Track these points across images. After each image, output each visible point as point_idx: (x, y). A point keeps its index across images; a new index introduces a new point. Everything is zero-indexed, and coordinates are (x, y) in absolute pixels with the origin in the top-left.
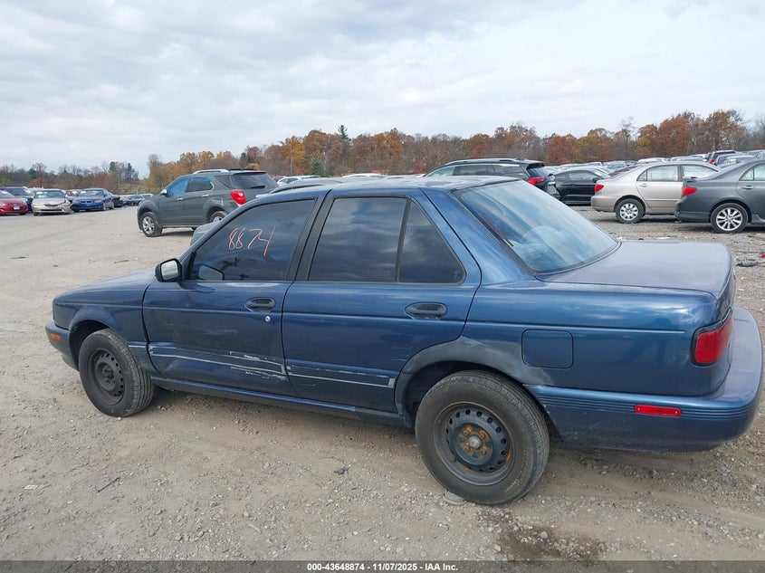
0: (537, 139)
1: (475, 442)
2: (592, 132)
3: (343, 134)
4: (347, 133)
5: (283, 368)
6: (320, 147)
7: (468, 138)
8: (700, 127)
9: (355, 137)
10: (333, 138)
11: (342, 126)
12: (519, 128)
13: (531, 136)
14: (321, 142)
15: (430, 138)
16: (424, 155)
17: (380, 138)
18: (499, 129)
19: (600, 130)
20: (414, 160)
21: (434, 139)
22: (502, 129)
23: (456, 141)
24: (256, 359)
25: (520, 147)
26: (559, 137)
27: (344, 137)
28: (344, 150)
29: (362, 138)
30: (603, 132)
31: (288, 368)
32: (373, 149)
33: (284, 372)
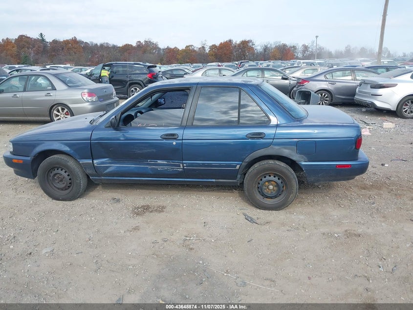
0: (160, 49)
1: (271, 187)
2: (187, 47)
3: (43, 39)
4: (45, 38)
5: (181, 165)
6: (27, 46)
7: (121, 46)
8: (237, 47)
9: (51, 41)
10: (36, 40)
11: (41, 34)
12: (149, 42)
13: (156, 47)
14: (27, 43)
15: (99, 44)
16: (96, 54)
17: (66, 42)
18: (138, 42)
19: (191, 46)
20: (90, 57)
21: (102, 45)
22: (139, 42)
23: (114, 47)
24: (165, 162)
25: (150, 53)
26: (171, 48)
27: (43, 40)
28: (44, 49)
29: (55, 42)
30: (193, 47)
31: (185, 165)
32: (63, 49)
33: (182, 167)
